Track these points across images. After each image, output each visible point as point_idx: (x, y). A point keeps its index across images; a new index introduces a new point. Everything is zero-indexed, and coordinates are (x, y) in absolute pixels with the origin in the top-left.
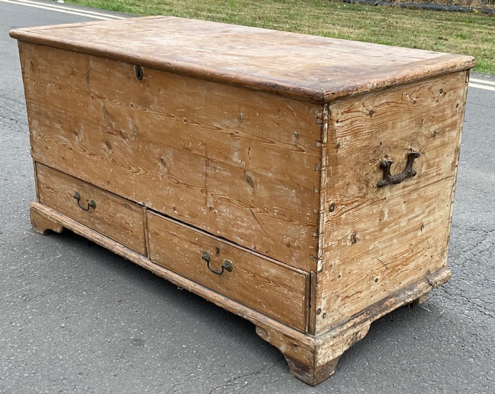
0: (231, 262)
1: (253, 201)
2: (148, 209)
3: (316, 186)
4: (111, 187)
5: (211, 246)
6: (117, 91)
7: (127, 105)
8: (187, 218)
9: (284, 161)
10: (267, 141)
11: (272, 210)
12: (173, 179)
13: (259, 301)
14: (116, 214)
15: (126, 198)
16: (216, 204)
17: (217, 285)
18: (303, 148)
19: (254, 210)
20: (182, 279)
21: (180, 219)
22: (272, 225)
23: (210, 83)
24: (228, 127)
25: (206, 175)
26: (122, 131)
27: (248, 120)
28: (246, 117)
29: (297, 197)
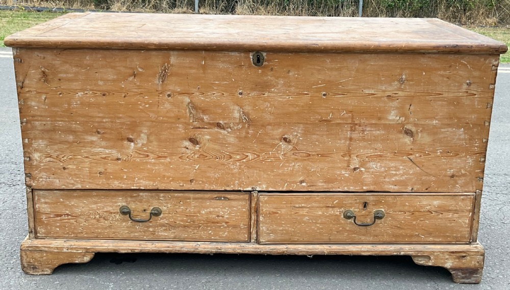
0: (383, 210)
1: (411, 149)
2: (259, 192)
3: (487, 120)
4: (195, 184)
5: (356, 203)
6: (217, 82)
7: (232, 94)
8: (321, 186)
9: (453, 108)
10: (433, 94)
11: (435, 151)
12: (301, 154)
13: (416, 235)
14: (199, 212)
15: (223, 189)
16: (363, 164)
17: (360, 237)
18: (475, 93)
19: (411, 157)
20: (311, 247)
21: (310, 190)
22: (434, 164)
23: (365, 55)
24: (384, 91)
25: (351, 139)
26: (221, 122)
27: (412, 80)
28: (410, 79)
29: (465, 134)
